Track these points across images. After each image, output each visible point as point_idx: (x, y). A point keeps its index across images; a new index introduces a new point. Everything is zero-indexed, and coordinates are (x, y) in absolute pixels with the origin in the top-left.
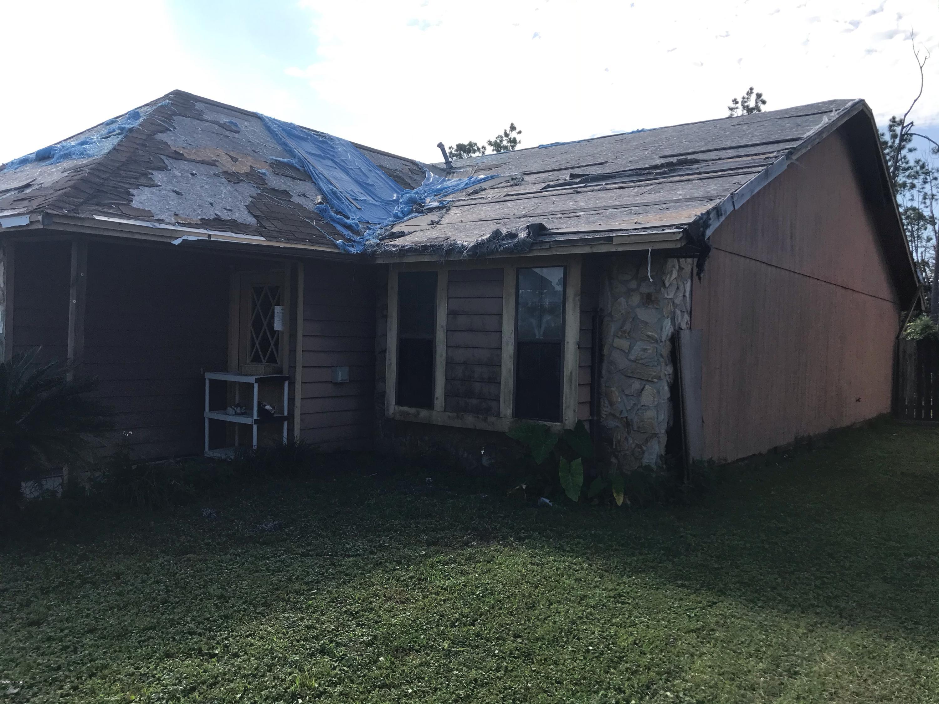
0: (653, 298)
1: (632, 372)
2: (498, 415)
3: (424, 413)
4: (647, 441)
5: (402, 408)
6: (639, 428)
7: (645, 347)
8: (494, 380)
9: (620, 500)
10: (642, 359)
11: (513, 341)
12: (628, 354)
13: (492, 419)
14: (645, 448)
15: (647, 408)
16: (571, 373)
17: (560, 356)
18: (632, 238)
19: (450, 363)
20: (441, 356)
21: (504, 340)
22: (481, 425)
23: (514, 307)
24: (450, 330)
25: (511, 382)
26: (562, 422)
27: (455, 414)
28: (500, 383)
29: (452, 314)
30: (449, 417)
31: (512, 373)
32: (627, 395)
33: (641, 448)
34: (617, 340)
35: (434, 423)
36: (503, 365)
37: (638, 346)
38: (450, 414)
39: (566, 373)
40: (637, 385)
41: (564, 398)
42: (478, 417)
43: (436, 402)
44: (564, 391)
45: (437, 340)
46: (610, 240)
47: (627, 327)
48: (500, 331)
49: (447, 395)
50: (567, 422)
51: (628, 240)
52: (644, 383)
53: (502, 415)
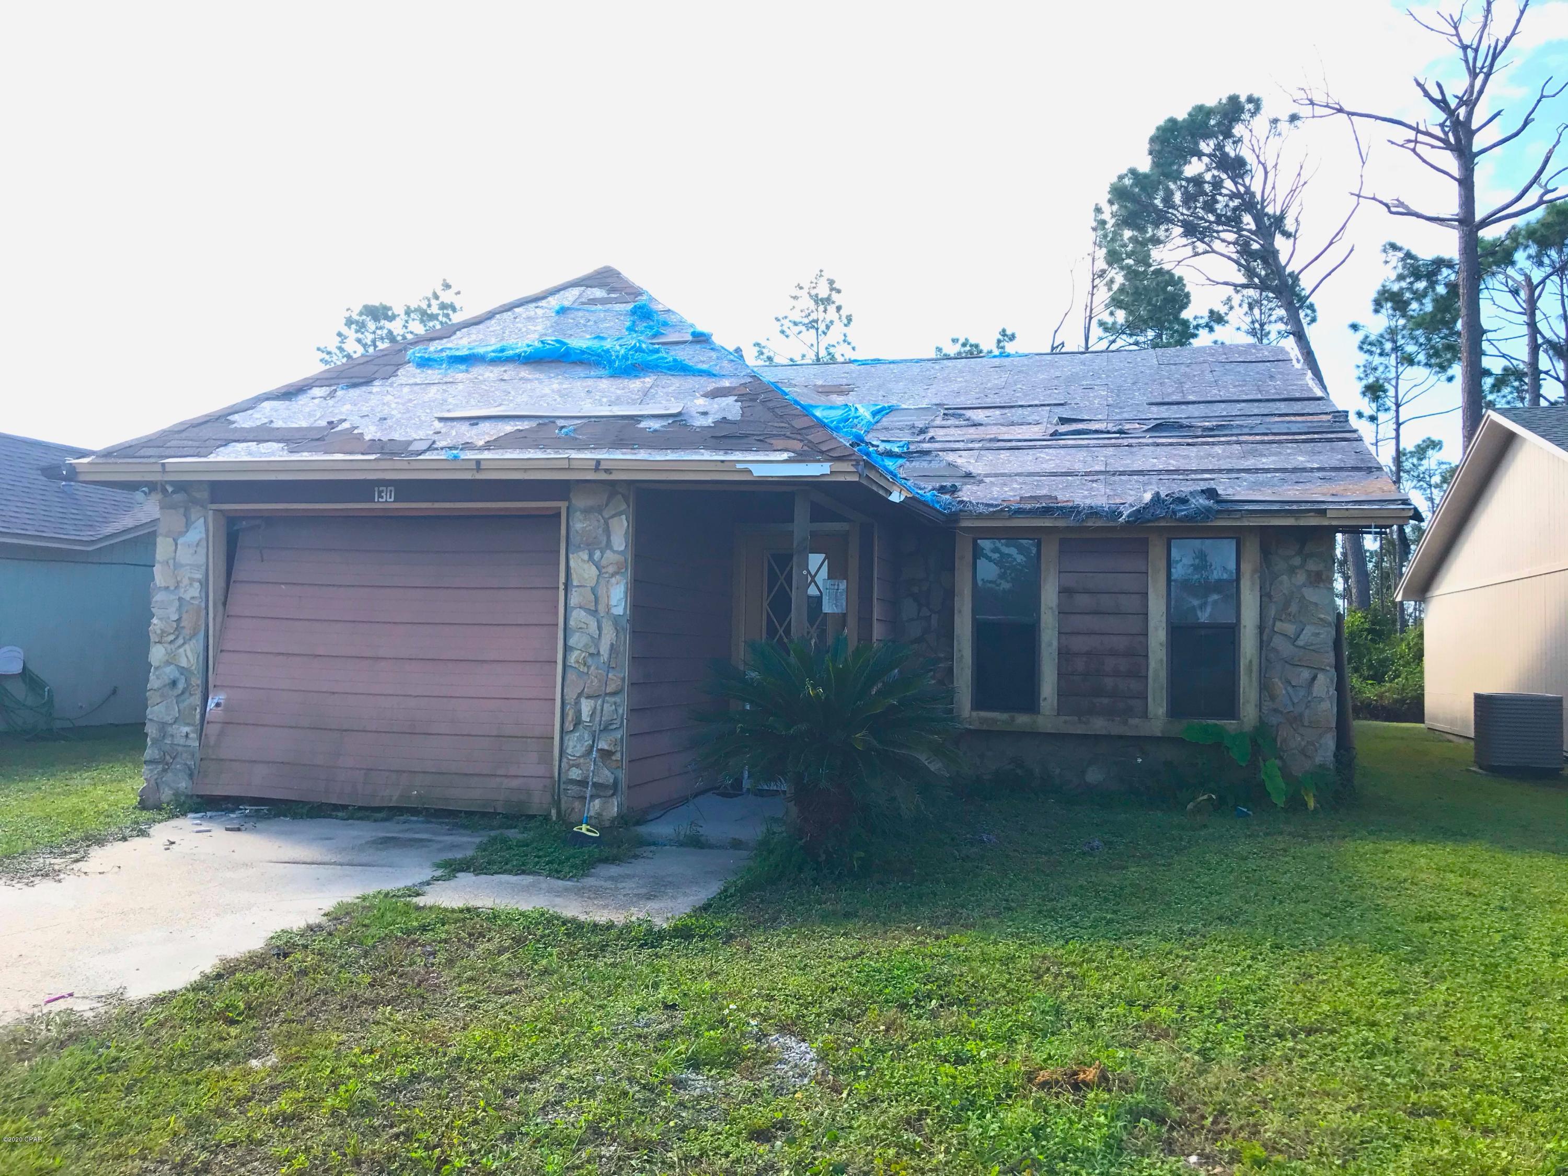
0: (1324, 577)
1: (1299, 660)
2: (1145, 715)
3: (1022, 720)
4: (1321, 736)
5: (983, 714)
6: (1310, 722)
7: (1317, 631)
8: (1139, 673)
9: (1311, 804)
10: (1312, 644)
11: (1164, 625)
12: (1294, 640)
13: (1133, 721)
14: (1317, 745)
15: (1321, 700)
16: (1251, 662)
17: (1233, 643)
18: (1352, 512)
19: (1064, 654)
20: (1050, 644)
21: (1152, 624)
22: (1117, 729)
23: (1165, 584)
24: (1063, 612)
25: (1163, 674)
26: (1239, 719)
27: (1076, 718)
28: (1146, 677)
29: (1065, 592)
30: (1065, 722)
31: (1165, 666)
32: (1293, 687)
33: (1314, 745)
34: (1278, 624)
35: (1040, 730)
36: (1150, 654)
37: (1309, 630)
38: (1067, 718)
39: (1243, 663)
40: (1306, 674)
41: (1241, 690)
42: (1113, 721)
43: (1042, 704)
44: (1242, 683)
45: (1043, 625)
46: (1323, 512)
47: (1294, 608)
48: (1145, 614)
49: (1062, 694)
50: (1245, 720)
51: (1346, 514)
52: (1316, 671)
53: (1151, 715)
